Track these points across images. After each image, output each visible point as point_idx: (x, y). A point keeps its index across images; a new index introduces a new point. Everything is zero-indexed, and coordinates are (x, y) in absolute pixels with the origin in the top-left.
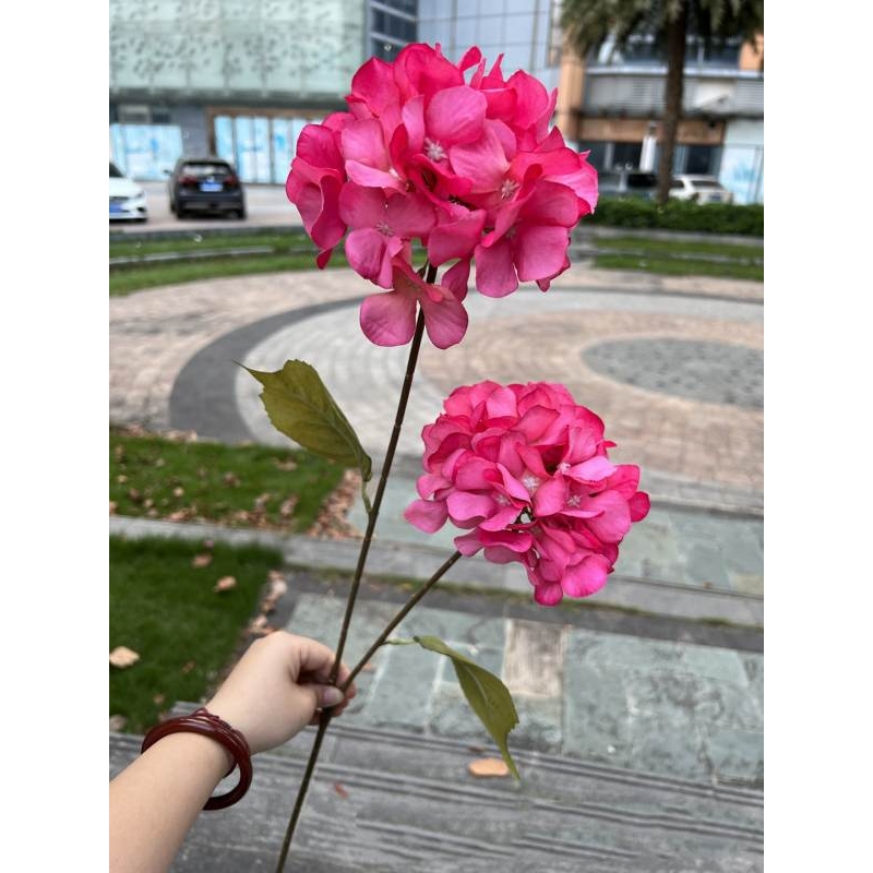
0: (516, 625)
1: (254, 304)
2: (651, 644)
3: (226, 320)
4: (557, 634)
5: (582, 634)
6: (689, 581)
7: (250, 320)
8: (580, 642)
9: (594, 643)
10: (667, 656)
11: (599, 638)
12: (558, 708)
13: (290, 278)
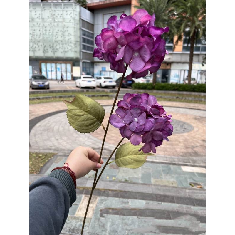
0: (85, 196)
1: (43, 111)
2: (121, 199)
3: (34, 115)
4: (96, 198)
5: (103, 198)
6: (140, 182)
7: (40, 115)
8: (102, 200)
9: (106, 200)
10: (125, 203)
11: (108, 199)
12: (90, 220)
13: (55, 104)
